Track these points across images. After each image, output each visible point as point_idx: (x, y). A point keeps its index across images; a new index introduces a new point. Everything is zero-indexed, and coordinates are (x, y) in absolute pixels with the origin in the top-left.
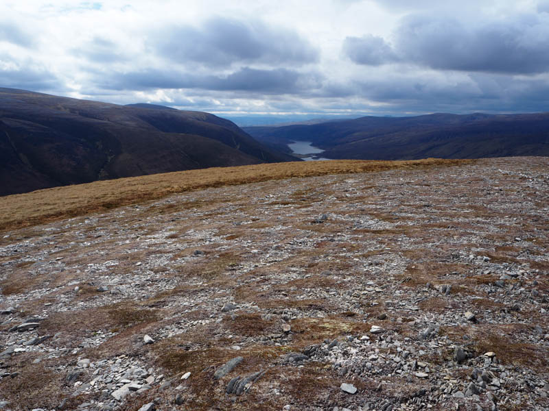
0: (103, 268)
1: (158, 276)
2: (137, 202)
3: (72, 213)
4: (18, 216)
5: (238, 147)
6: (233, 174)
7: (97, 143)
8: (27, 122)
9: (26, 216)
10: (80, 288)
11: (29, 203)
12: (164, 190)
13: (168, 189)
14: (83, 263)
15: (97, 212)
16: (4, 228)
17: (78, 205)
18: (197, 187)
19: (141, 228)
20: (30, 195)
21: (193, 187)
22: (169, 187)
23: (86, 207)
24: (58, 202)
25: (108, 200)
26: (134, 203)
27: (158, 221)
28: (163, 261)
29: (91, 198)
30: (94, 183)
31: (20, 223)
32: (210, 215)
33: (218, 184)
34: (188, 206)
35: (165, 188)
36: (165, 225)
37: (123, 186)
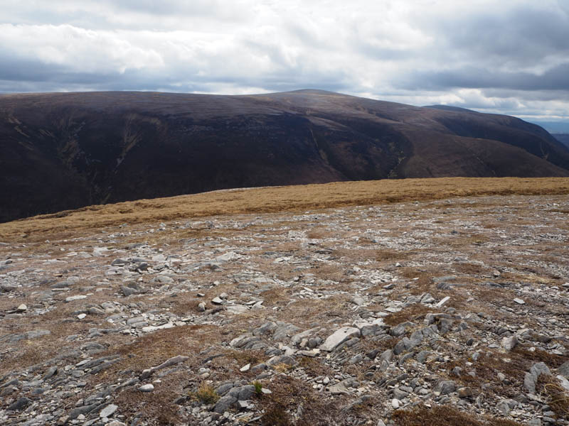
0: (378, 233)
1: (417, 241)
2: (418, 200)
3: (359, 203)
4: (316, 200)
5: (546, 157)
6: (527, 184)
7: (390, 144)
8: (329, 121)
9: (322, 201)
10: (360, 239)
11: (325, 192)
12: (447, 192)
13: (452, 192)
14: (363, 229)
15: (381, 204)
16: (305, 208)
17: (365, 197)
18: (482, 193)
19: (415, 215)
20: (326, 185)
21: (478, 193)
22: (453, 190)
23: (371, 199)
24: (348, 193)
25: (392, 195)
26: (416, 200)
27: (431, 212)
28: (425, 234)
29: (378, 193)
30: (382, 180)
31: (317, 205)
32: (482, 213)
33: (507, 192)
34: (464, 206)
35: (448, 190)
36: (436, 215)
37: (408, 185)
